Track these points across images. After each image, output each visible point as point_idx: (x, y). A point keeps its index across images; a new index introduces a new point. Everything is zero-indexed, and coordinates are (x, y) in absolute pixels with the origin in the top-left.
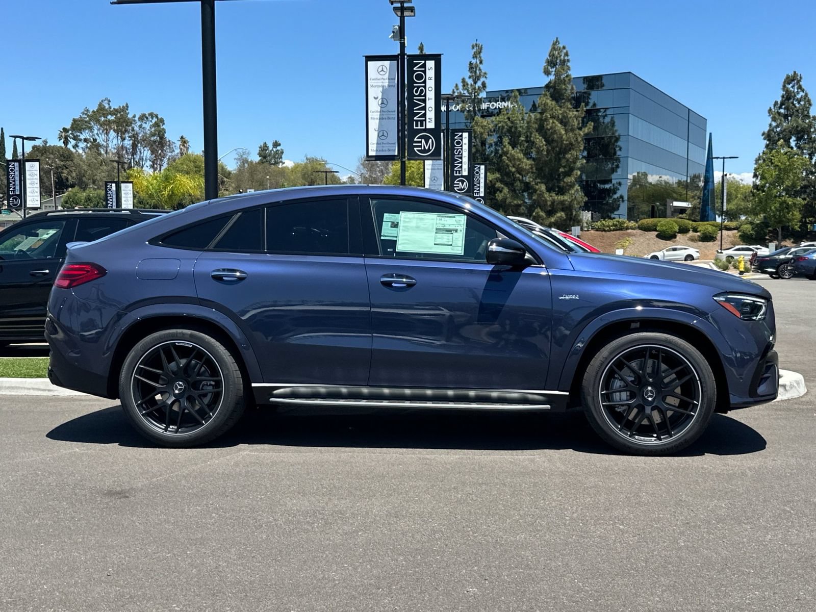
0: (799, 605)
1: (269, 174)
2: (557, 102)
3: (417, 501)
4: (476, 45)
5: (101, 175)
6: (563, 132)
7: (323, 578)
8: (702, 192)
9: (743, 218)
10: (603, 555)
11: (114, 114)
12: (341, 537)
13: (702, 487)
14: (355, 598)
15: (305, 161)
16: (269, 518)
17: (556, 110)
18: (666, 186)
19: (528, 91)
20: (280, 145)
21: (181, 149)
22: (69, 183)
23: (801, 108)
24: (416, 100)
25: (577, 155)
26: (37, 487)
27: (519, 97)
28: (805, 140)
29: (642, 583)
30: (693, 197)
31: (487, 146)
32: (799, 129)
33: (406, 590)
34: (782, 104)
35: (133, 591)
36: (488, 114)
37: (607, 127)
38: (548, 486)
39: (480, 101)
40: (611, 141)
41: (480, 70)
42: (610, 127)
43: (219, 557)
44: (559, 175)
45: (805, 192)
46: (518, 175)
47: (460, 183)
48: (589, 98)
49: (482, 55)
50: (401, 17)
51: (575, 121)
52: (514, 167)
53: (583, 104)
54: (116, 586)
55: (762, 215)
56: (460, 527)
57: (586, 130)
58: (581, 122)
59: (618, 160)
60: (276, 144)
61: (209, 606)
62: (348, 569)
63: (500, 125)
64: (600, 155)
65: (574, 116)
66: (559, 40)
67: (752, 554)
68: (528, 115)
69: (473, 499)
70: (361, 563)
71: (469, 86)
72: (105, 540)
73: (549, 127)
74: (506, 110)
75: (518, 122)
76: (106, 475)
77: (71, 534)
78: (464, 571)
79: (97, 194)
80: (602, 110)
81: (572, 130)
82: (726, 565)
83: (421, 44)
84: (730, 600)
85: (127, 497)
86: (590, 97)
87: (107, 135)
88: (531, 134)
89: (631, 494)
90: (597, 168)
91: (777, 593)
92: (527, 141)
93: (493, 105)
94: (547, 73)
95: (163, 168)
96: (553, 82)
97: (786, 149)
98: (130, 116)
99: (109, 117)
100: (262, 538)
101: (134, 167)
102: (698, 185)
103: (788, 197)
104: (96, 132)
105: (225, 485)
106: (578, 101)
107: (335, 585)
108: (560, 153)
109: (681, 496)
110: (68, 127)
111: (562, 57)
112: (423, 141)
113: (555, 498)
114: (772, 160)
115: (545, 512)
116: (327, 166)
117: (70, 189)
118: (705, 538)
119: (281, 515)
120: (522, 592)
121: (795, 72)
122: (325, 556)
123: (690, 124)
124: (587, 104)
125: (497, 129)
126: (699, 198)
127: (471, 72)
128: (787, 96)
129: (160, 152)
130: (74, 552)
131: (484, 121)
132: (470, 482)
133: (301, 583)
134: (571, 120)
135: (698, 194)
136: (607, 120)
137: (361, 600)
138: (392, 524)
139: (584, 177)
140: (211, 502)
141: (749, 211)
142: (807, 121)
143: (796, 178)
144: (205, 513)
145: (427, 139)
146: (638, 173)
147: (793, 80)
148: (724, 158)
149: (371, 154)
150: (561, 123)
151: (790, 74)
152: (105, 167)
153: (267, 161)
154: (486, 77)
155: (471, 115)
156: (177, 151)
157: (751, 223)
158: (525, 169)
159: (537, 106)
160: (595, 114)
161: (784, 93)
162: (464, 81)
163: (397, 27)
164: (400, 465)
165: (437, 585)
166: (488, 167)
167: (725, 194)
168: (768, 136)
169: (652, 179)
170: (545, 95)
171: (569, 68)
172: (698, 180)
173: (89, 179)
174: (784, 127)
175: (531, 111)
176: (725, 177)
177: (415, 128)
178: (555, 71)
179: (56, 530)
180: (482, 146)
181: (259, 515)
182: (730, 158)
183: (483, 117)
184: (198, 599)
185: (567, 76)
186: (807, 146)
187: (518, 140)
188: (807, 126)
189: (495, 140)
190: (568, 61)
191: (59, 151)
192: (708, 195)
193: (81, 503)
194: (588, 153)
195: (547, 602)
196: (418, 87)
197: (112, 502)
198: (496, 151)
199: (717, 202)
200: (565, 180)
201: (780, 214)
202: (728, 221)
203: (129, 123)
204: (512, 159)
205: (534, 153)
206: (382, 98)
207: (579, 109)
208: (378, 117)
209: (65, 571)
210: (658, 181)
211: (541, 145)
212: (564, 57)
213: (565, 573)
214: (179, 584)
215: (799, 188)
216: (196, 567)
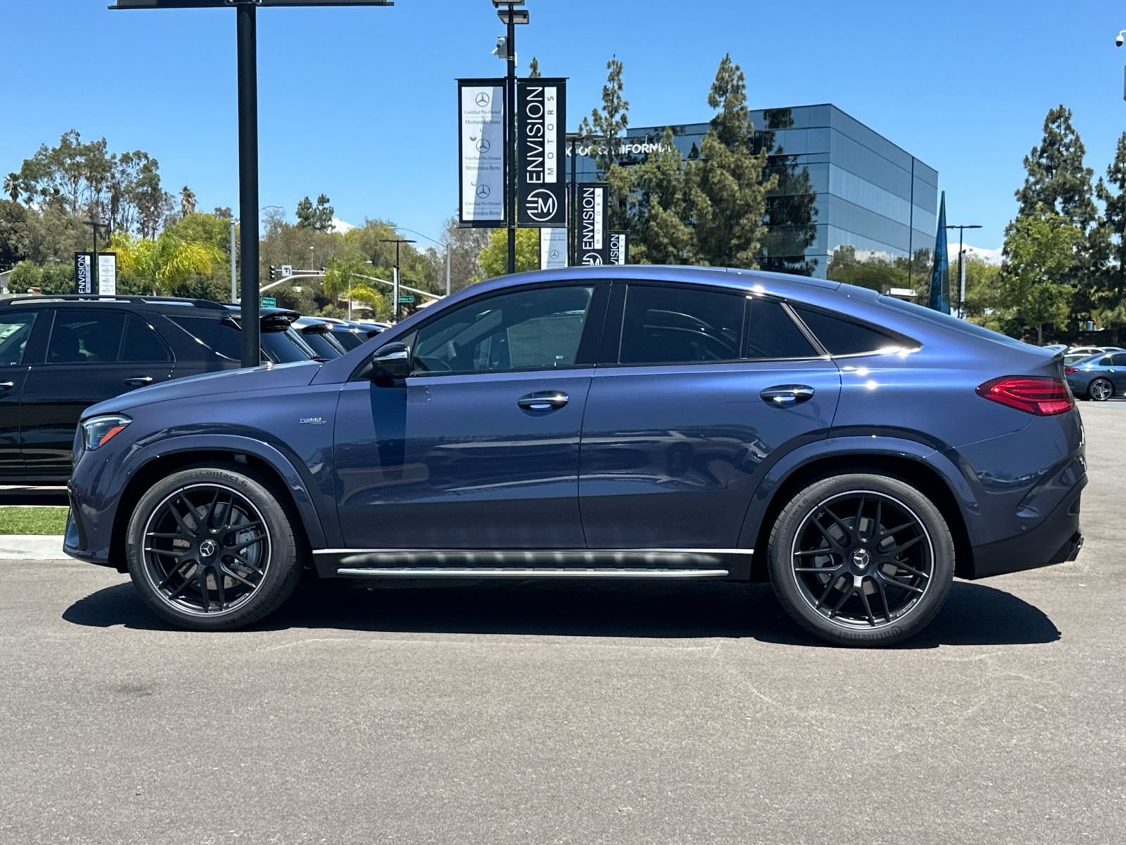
0: (1051, 826)
1: (313, 244)
2: (728, 144)
3: (547, 698)
4: (614, 62)
5: (67, 242)
6: (736, 188)
7: (427, 796)
8: (931, 276)
9: (989, 312)
10: (796, 765)
11: (85, 155)
12: (447, 745)
13: (927, 679)
14: (472, 821)
15: (365, 225)
16: (347, 721)
17: (726, 157)
18: (880, 266)
19: (686, 128)
20: (328, 201)
21: (184, 206)
22: (18, 255)
23: (1070, 157)
24: (530, 142)
25: (756, 221)
26: (24, 682)
27: (673, 137)
28: (1075, 202)
29: (847, 799)
30: (919, 282)
31: (628, 206)
32: (1067, 186)
33: (539, 810)
34: (1043, 151)
35: (173, 815)
36: (629, 160)
37: (797, 181)
38: (723, 679)
39: (618, 143)
40: (803, 202)
41: (618, 97)
42: (803, 182)
43: (285, 770)
44: (730, 249)
45: (1075, 276)
46: (671, 249)
47: (591, 260)
48: (772, 140)
49: (621, 76)
50: (509, 25)
51: (753, 172)
52: (665, 236)
53: (764, 149)
54: (150, 808)
55: (1015, 308)
56: (606, 731)
57: (768, 185)
58: (761, 174)
59: (813, 228)
60: (323, 200)
61: (278, 832)
62: (460, 784)
63: (646, 177)
64: (788, 221)
65: (752, 164)
66: (730, 57)
67: (991, 762)
68: (686, 163)
69: (621, 695)
70: (476, 777)
71: (603, 121)
72: (127, 750)
73: (716, 180)
74: (655, 155)
75: (672, 173)
76: (117, 666)
77: (80, 743)
78: (614, 786)
79: (60, 270)
80: (790, 157)
81: (749, 185)
82: (958, 777)
83: (534, 59)
84: (961, 819)
85: (150, 694)
86: (774, 138)
87: (76, 185)
88: (690, 189)
89: (832, 687)
90: (784, 239)
91: (1022, 812)
92: (685, 201)
93: (637, 148)
94: (713, 103)
95: (157, 233)
96: (722, 117)
97: (1049, 215)
98: (108, 157)
99: (78, 159)
100: (340, 746)
101: (114, 231)
102: (925, 265)
103: (1051, 283)
104: (58, 181)
105: (283, 679)
106: (757, 143)
107: (444, 805)
108: (731, 218)
109: (899, 690)
110: (18, 172)
111: (735, 82)
112: (540, 200)
113: (732, 693)
114: (1028, 230)
115: (718, 712)
116: (397, 233)
117: (20, 263)
118: (929, 743)
119: (363, 717)
120: (691, 812)
121: (1061, 106)
122: (427, 768)
123: (915, 178)
124: (770, 148)
125: (642, 183)
126: (926, 283)
127: (606, 101)
128: (1050, 141)
129: (152, 209)
130: (87, 766)
131: (623, 170)
132: (617, 673)
133: (399, 803)
134: (747, 171)
135: (926, 278)
136: (798, 171)
137: (480, 823)
138: (515, 728)
139: (765, 253)
140: (266, 701)
141: (996, 303)
142: (1079, 175)
143: (1063, 256)
144: (260, 714)
145: (546, 198)
146: (841, 247)
147: (1059, 117)
148: (962, 227)
149: (465, 218)
150: (734, 175)
151: (1054, 109)
152: (72, 232)
153: (309, 225)
154: (627, 109)
155: (606, 163)
156: (178, 208)
157: (1000, 320)
158: (683, 240)
159: (700, 150)
160: (780, 163)
161: (1047, 135)
162: (595, 113)
163: (503, 39)
164: (521, 651)
165: (580, 804)
166: (631, 237)
167: (963, 278)
168: (1024, 196)
169: (862, 256)
170: (711, 135)
171: (744, 98)
172: (925, 258)
173: (48, 249)
174: (1046, 184)
175: (690, 157)
176: (962, 255)
177: (528, 181)
178: (725, 101)
179: (58, 738)
180: (620, 206)
181: (335, 717)
182: (971, 227)
183: (622, 164)
184: (261, 823)
185: (742, 109)
186: (1078, 210)
187: (673, 197)
188: (1078, 182)
189: (640, 198)
190: (743, 87)
191: (4, 208)
192: (940, 280)
193: (88, 703)
194: (772, 219)
195: (724, 823)
196: (534, 124)
197: (130, 701)
198: (641, 214)
199: (953, 290)
200: (738, 255)
201: (1040, 306)
202: (967, 317)
203: (106, 167)
204: (664, 225)
205: (695, 217)
206: (482, 140)
207: (758, 156)
208: (477, 166)
209: (78, 789)
210: (870, 258)
211: (705, 205)
212: (738, 81)
213: (747, 787)
214: (235, 806)
215: (1067, 270)
216: (255, 784)
